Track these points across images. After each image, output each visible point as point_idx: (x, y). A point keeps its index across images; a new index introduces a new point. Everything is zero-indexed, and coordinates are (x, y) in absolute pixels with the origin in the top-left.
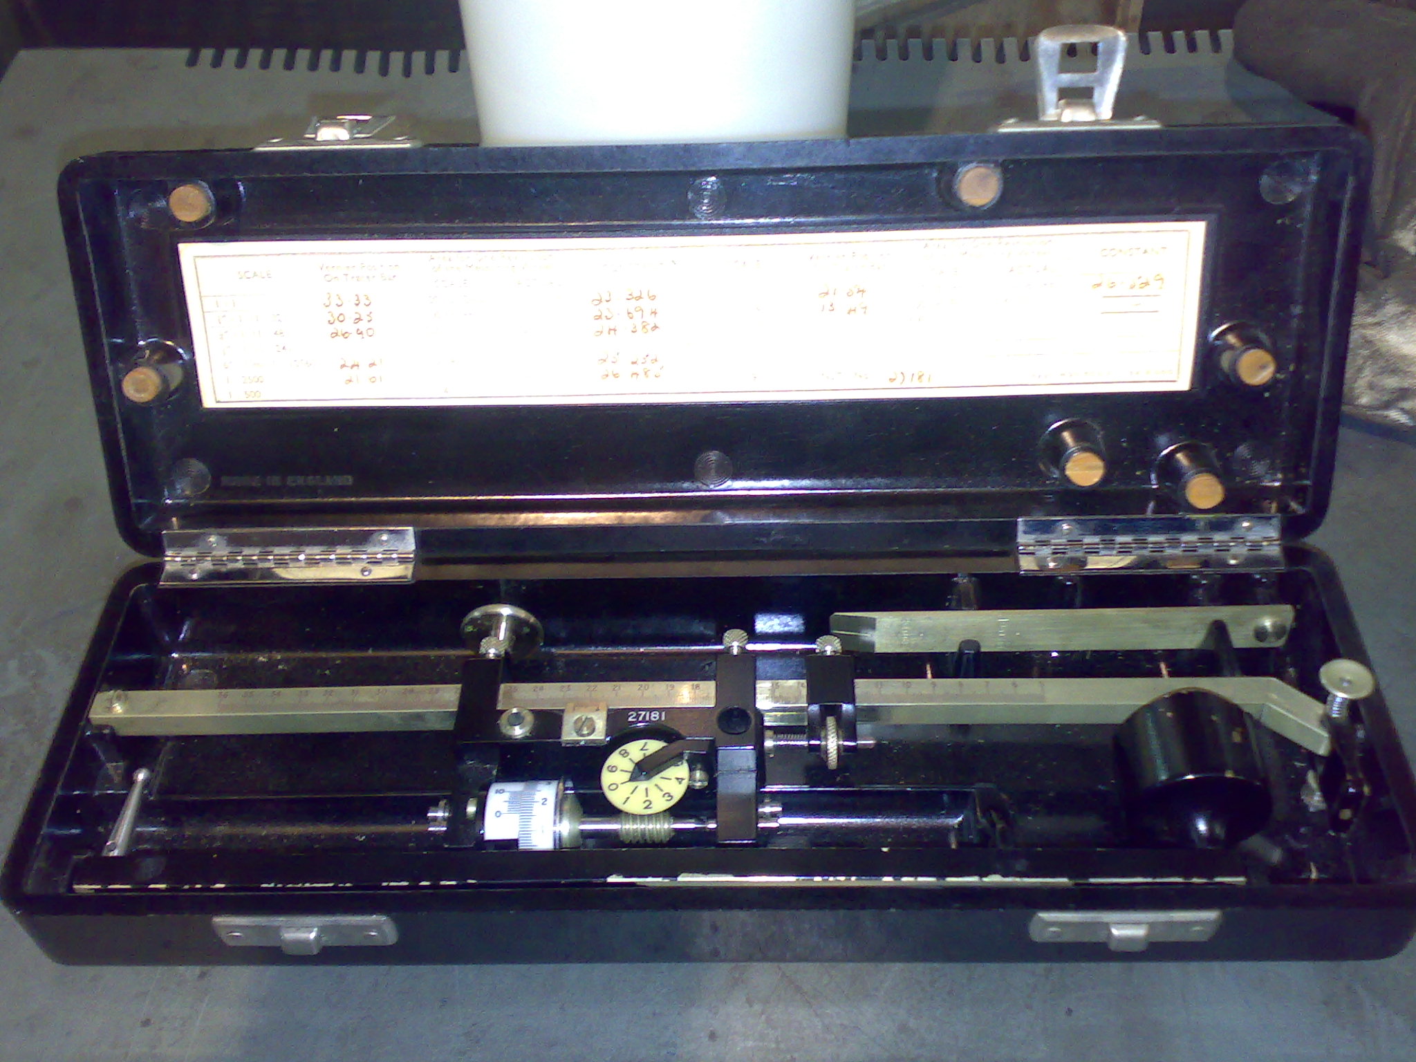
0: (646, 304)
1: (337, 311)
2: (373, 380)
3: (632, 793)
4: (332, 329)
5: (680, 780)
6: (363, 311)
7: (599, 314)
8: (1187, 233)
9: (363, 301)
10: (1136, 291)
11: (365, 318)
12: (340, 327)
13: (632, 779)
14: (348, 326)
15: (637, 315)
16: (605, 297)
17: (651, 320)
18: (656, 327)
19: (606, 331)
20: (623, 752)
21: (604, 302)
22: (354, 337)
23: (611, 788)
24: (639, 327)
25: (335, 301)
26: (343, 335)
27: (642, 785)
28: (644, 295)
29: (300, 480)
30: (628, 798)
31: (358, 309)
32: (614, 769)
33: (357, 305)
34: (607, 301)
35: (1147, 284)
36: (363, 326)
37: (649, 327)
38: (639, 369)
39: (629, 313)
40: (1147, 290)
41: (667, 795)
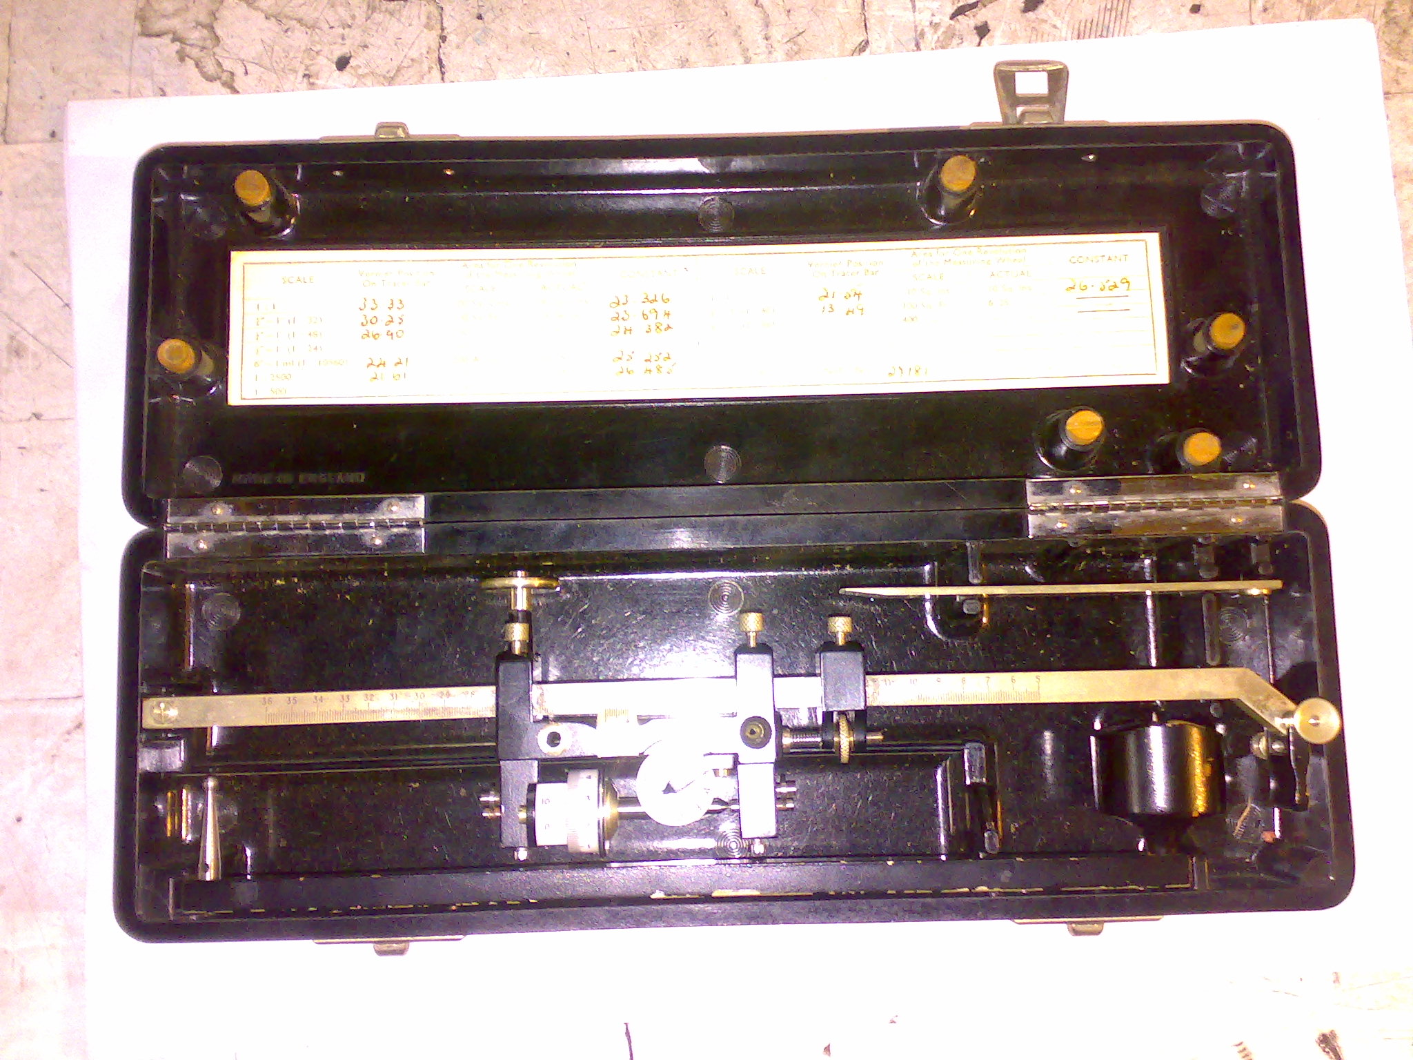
0: (659, 306)
1: (370, 316)
2: (396, 377)
4: (363, 330)
6: (395, 313)
7: (617, 316)
8: (1144, 243)
9: (397, 304)
10: (1107, 292)
11: (397, 320)
12: (372, 329)
14: (380, 328)
15: (652, 317)
16: (623, 300)
17: (665, 321)
18: (669, 327)
19: (622, 330)
21: (621, 305)
22: (384, 338)
24: (653, 328)
25: (370, 304)
26: (374, 336)
28: (659, 298)
29: (312, 478)
31: (392, 313)
33: (390, 308)
34: (624, 304)
35: (1115, 286)
36: (394, 328)
37: (662, 328)
38: (652, 365)
39: (643, 315)
40: (1115, 292)
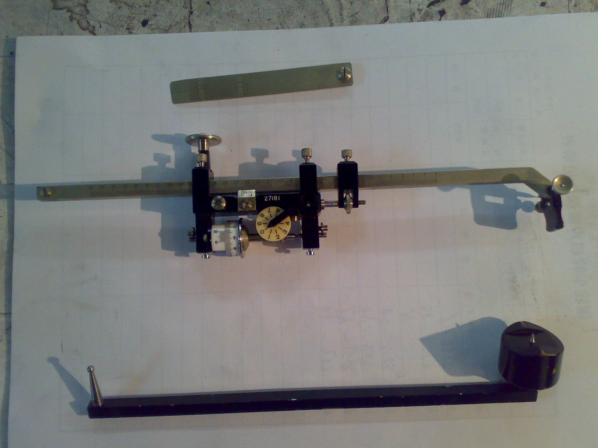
3: (270, 233)
5: (288, 223)
13: (269, 227)
20: (261, 215)
23: (261, 233)
27: (273, 228)
30: (269, 236)
32: (260, 224)
41: (284, 231)
